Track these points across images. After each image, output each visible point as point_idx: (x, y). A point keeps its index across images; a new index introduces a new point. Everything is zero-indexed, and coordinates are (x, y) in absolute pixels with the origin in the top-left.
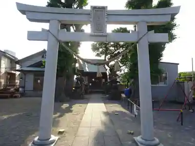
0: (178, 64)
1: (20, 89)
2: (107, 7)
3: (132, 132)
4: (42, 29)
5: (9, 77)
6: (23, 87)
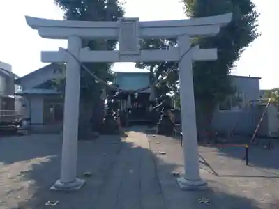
0: (260, 78)
1: (25, 123)
2: (138, 19)
4: (60, 48)
5: (4, 103)
6: (29, 119)
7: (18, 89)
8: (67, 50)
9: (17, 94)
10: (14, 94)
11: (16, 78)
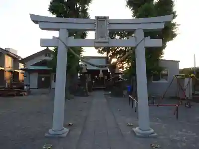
0: (179, 61)
1: (25, 88)
3: (132, 124)
4: (53, 37)
6: (28, 86)
7: (22, 66)
8: (58, 38)
9: (21, 69)
10: (19, 69)
11: (20, 59)
